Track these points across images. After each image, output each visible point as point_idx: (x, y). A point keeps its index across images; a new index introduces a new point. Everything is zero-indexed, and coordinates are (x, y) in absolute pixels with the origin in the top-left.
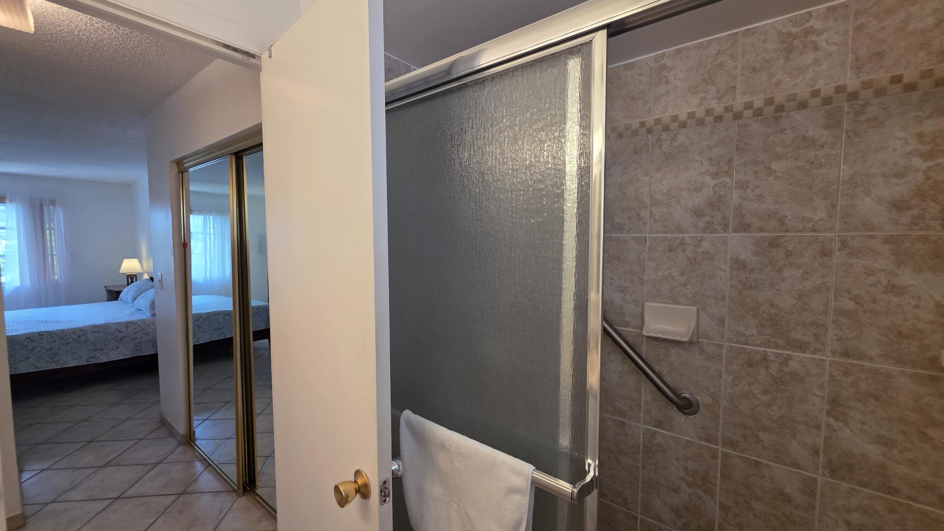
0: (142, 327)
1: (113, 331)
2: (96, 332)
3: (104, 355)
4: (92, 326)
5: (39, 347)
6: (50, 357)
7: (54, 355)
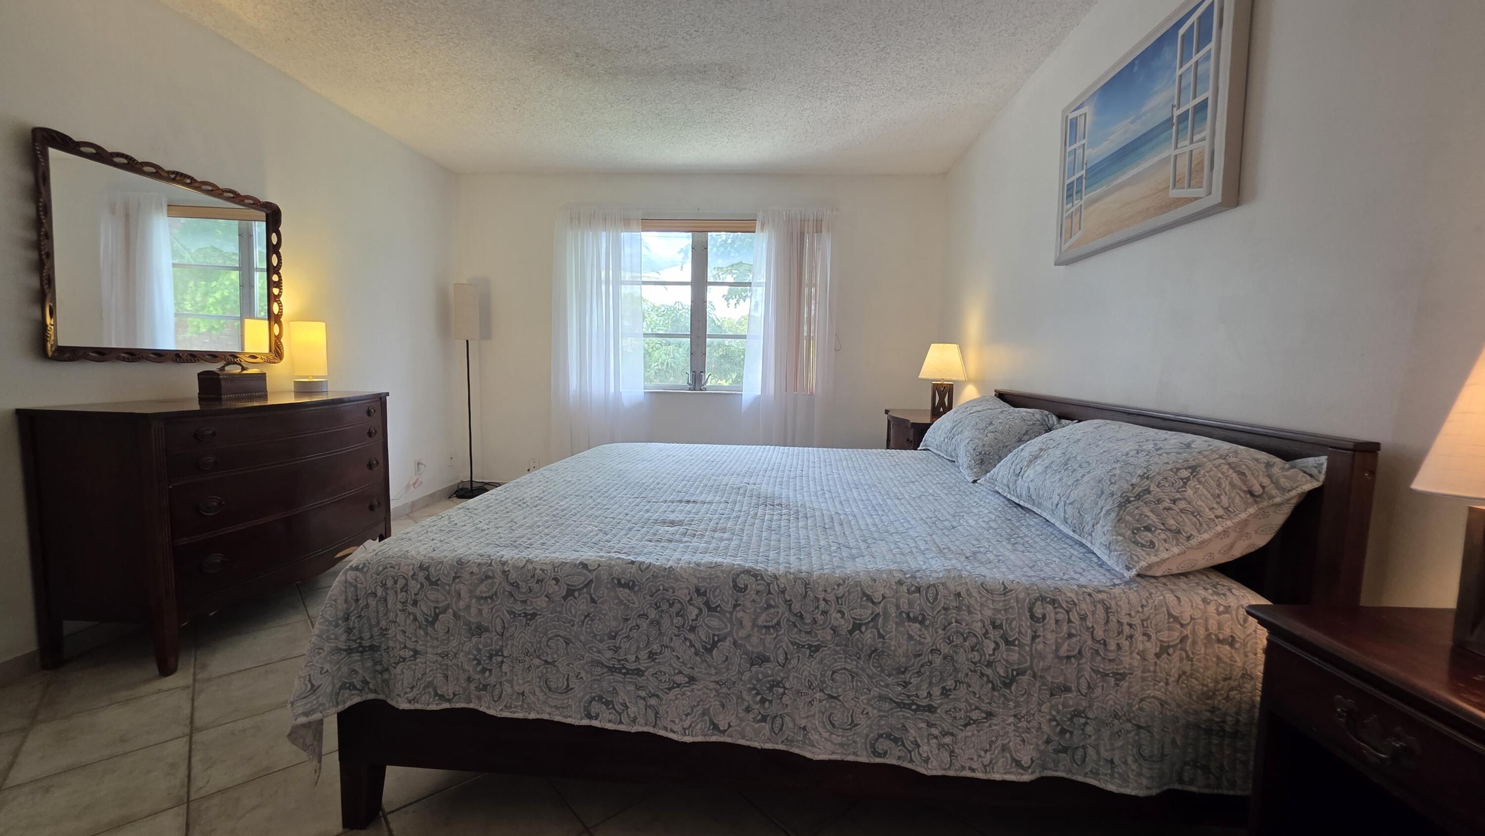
0: (1099, 634)
1: (977, 627)
2: (914, 620)
4: (900, 583)
5: (730, 639)
6: (758, 694)
7: (770, 689)
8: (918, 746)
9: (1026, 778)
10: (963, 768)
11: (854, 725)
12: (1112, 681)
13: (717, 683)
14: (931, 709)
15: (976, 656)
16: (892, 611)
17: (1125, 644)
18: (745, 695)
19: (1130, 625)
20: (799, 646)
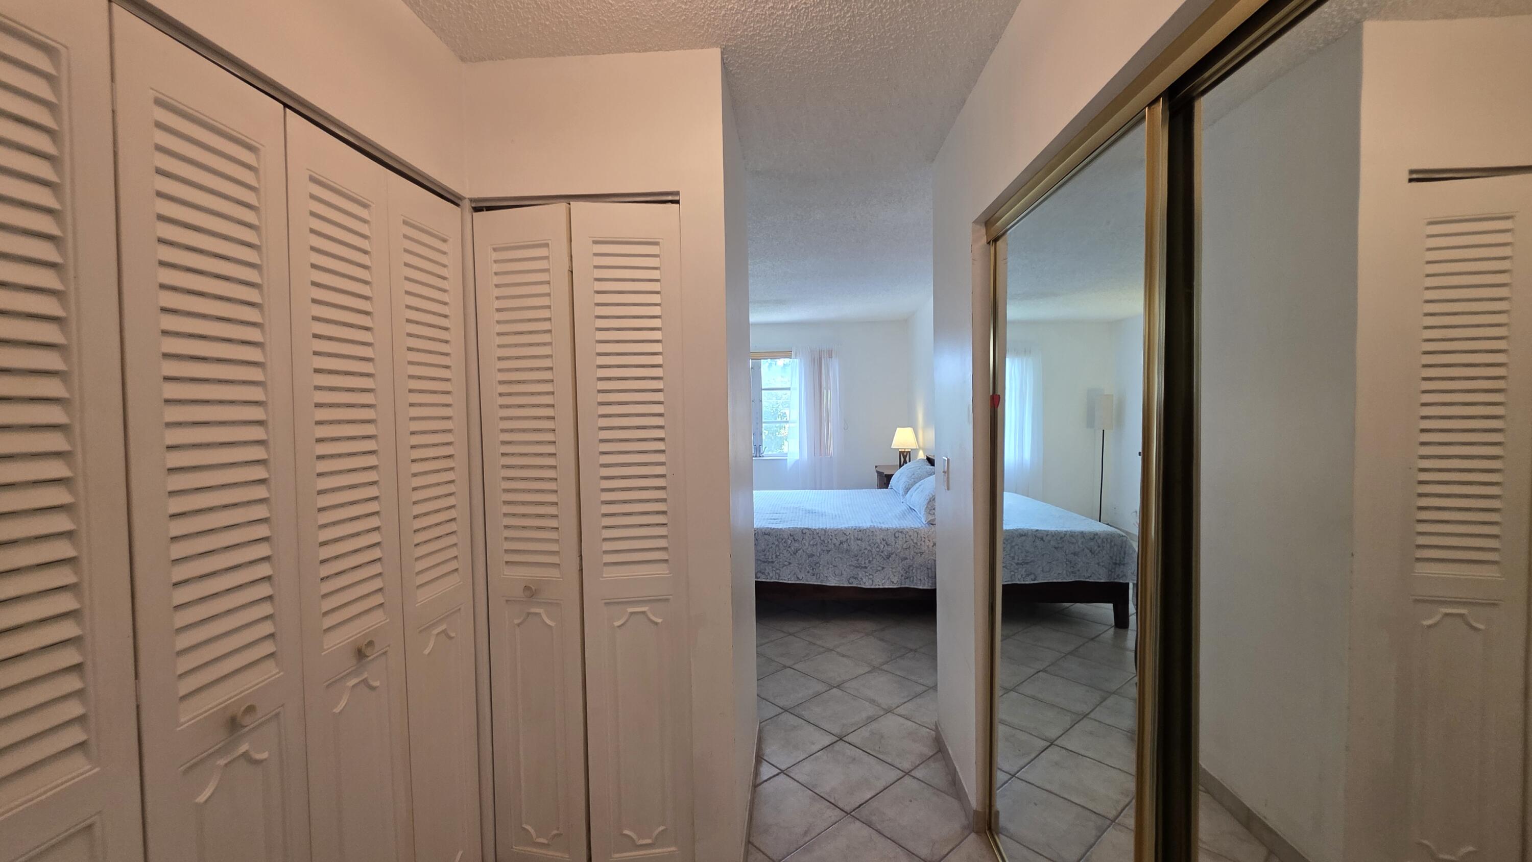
0: (915, 541)
1: (878, 541)
2: (859, 540)
3: (867, 576)
4: (855, 529)
5: (802, 550)
6: (811, 567)
7: (815, 565)
8: (862, 579)
9: (895, 587)
10: (876, 585)
11: (842, 574)
12: (919, 554)
13: (798, 564)
14: (866, 567)
15: (878, 550)
16: (852, 538)
17: (923, 543)
18: (807, 568)
19: (924, 538)
20: (824, 551)
